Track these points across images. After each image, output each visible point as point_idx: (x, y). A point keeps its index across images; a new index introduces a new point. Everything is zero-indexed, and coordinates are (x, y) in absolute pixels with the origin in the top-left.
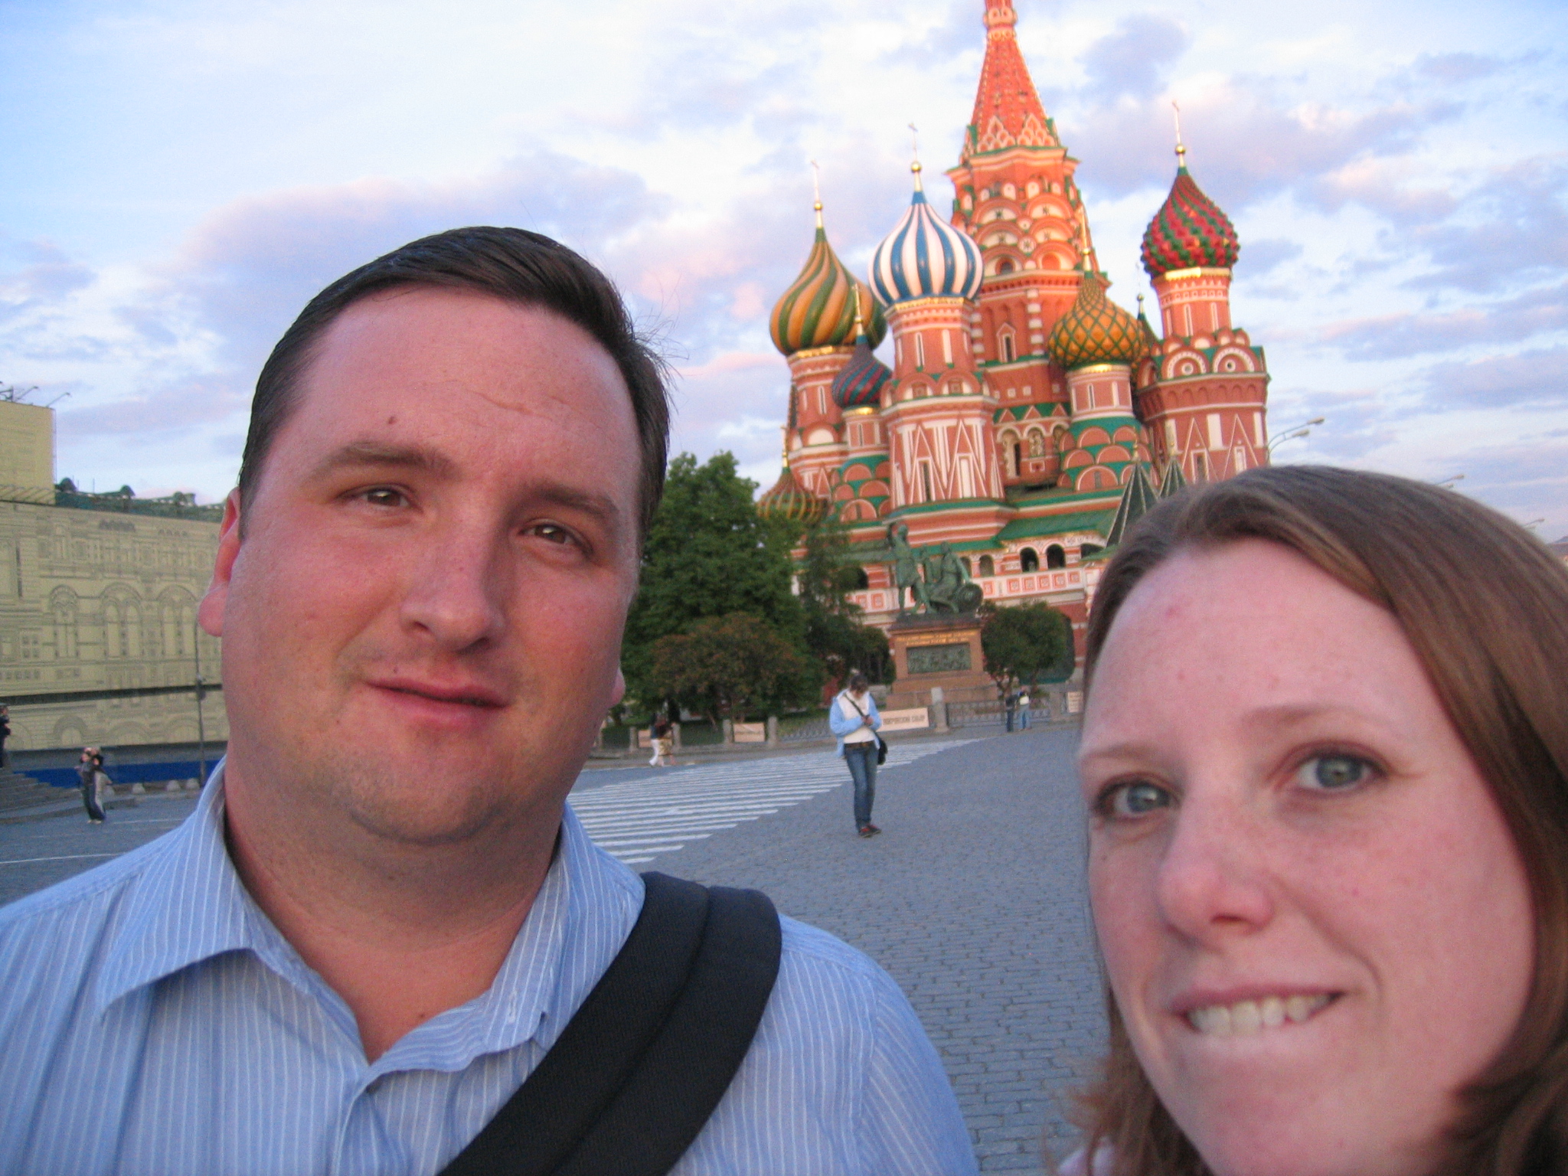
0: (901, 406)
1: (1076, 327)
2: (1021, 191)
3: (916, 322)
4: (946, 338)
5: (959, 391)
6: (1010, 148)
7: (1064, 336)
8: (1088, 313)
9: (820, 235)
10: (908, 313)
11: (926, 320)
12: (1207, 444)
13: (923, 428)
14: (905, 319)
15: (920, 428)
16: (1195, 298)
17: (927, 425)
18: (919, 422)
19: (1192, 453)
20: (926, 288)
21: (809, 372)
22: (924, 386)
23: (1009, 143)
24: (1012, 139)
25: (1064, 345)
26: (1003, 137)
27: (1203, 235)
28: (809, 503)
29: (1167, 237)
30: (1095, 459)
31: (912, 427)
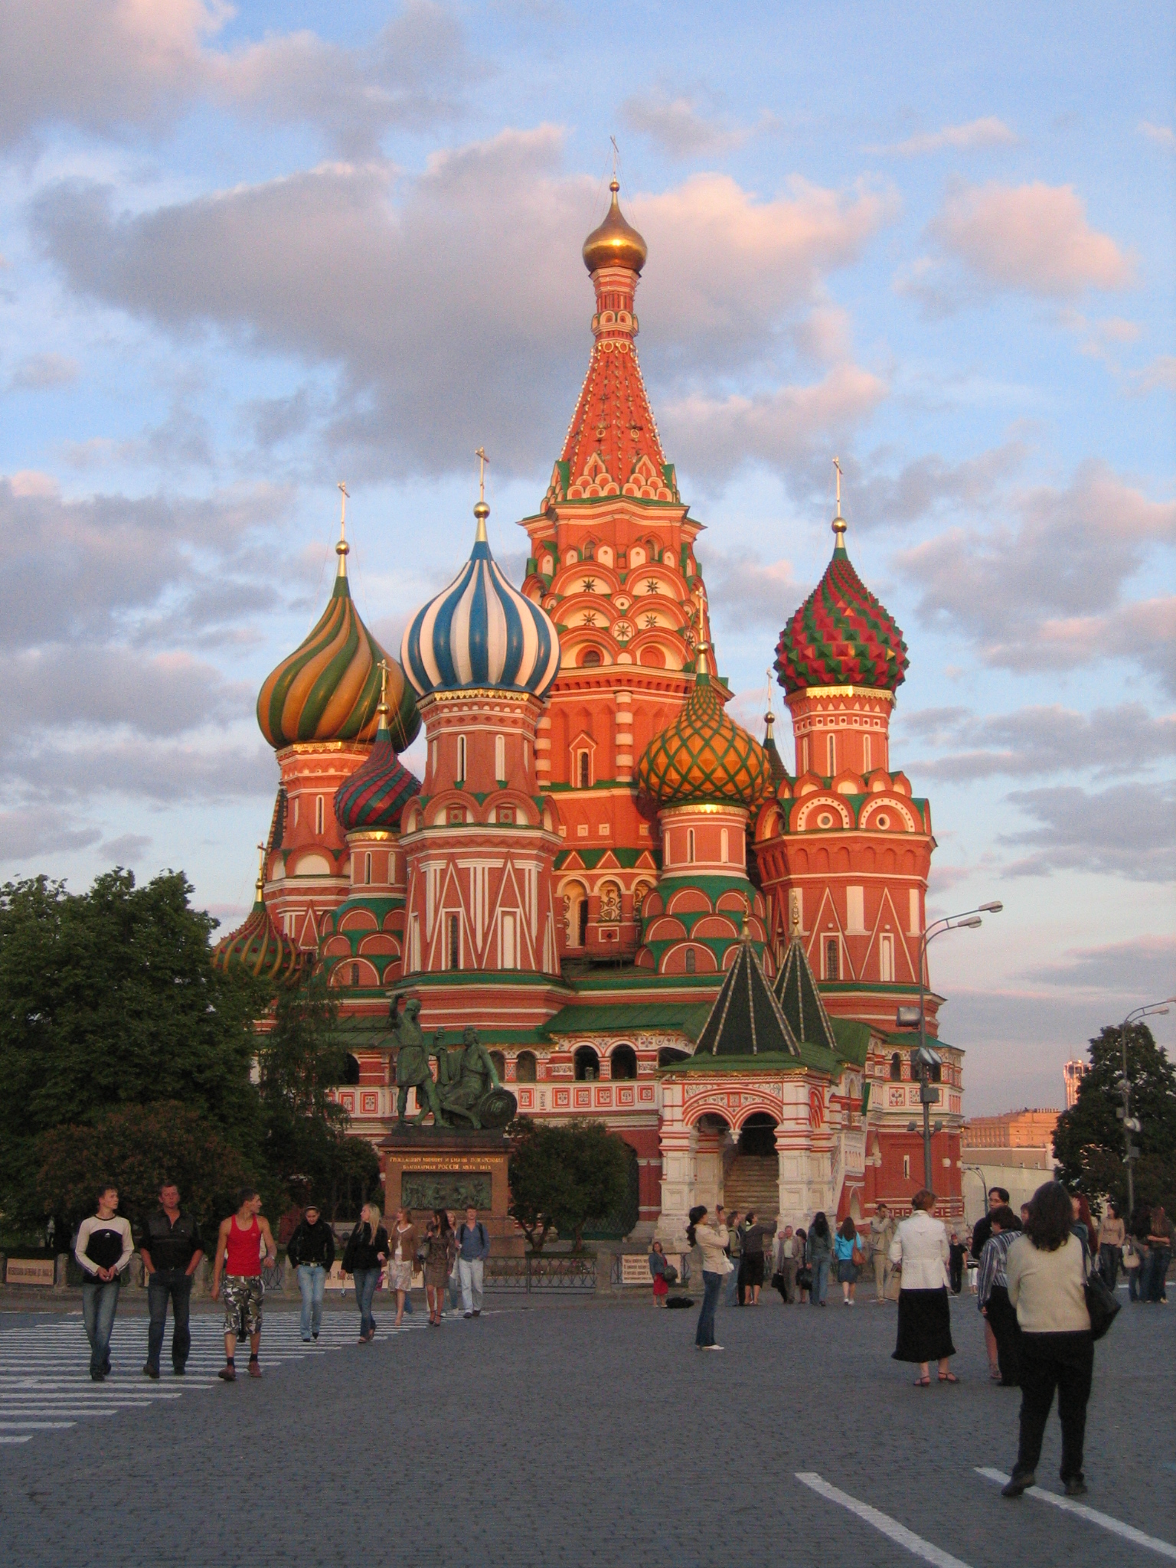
0: (429, 834)
1: (678, 750)
2: (622, 557)
3: (461, 720)
4: (500, 743)
5: (509, 821)
6: (611, 498)
7: (662, 760)
8: (697, 732)
9: (342, 586)
10: (450, 707)
11: (474, 719)
12: (844, 927)
13: (455, 866)
14: (446, 714)
15: (451, 865)
16: (843, 726)
17: (462, 864)
18: (451, 858)
19: (822, 935)
20: (480, 674)
21: (306, 773)
22: (464, 808)
23: (612, 490)
24: (616, 486)
25: (661, 773)
26: (603, 485)
27: (860, 642)
28: (287, 955)
29: (813, 639)
30: (689, 931)
31: (441, 864)
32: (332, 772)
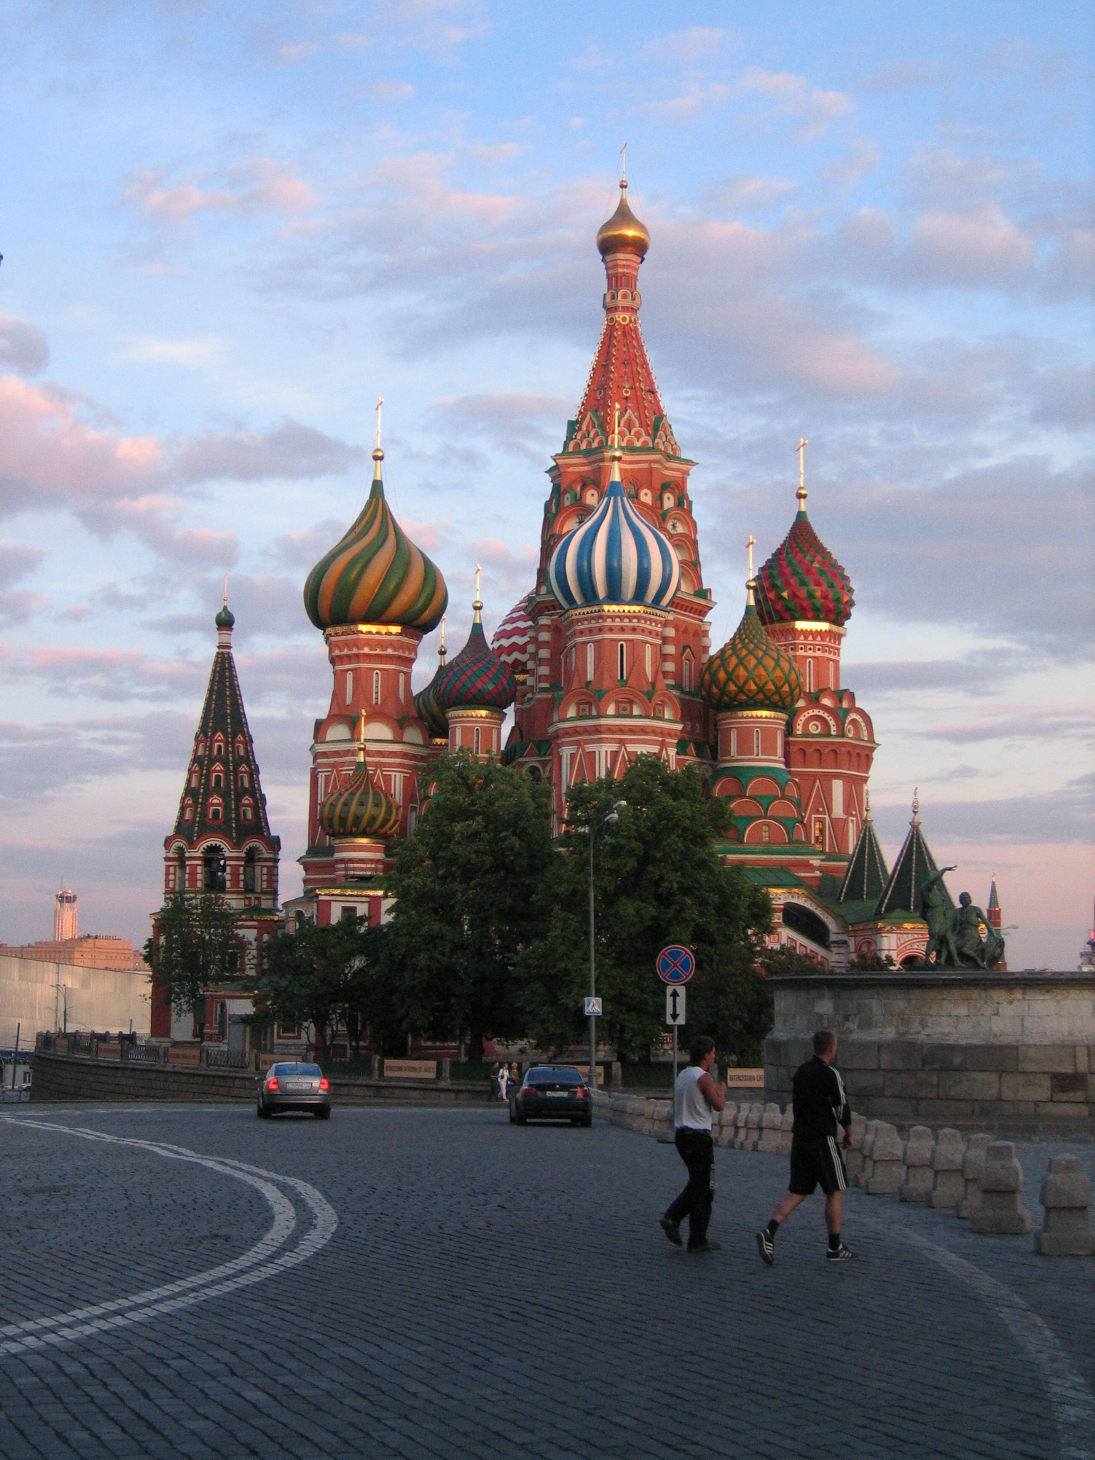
0: (603, 721)
1: (736, 667)
2: (659, 499)
3: (622, 630)
4: (648, 649)
5: (660, 715)
6: (644, 449)
7: (722, 675)
8: (750, 653)
9: (377, 488)
10: (613, 618)
11: (634, 630)
12: (830, 813)
14: (609, 623)
15: (623, 748)
16: (819, 654)
18: (622, 742)
19: (813, 816)
22: (631, 702)
23: (645, 443)
24: (649, 439)
25: (721, 686)
26: (638, 436)
27: (825, 587)
29: (788, 584)
30: (766, 811)
31: (613, 747)
32: (390, 651)
